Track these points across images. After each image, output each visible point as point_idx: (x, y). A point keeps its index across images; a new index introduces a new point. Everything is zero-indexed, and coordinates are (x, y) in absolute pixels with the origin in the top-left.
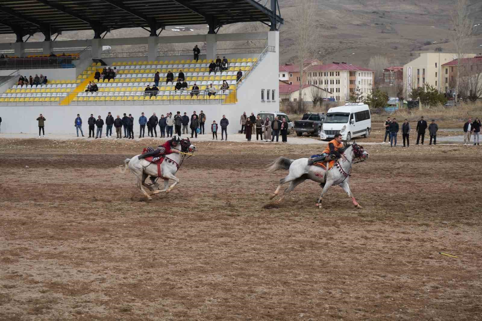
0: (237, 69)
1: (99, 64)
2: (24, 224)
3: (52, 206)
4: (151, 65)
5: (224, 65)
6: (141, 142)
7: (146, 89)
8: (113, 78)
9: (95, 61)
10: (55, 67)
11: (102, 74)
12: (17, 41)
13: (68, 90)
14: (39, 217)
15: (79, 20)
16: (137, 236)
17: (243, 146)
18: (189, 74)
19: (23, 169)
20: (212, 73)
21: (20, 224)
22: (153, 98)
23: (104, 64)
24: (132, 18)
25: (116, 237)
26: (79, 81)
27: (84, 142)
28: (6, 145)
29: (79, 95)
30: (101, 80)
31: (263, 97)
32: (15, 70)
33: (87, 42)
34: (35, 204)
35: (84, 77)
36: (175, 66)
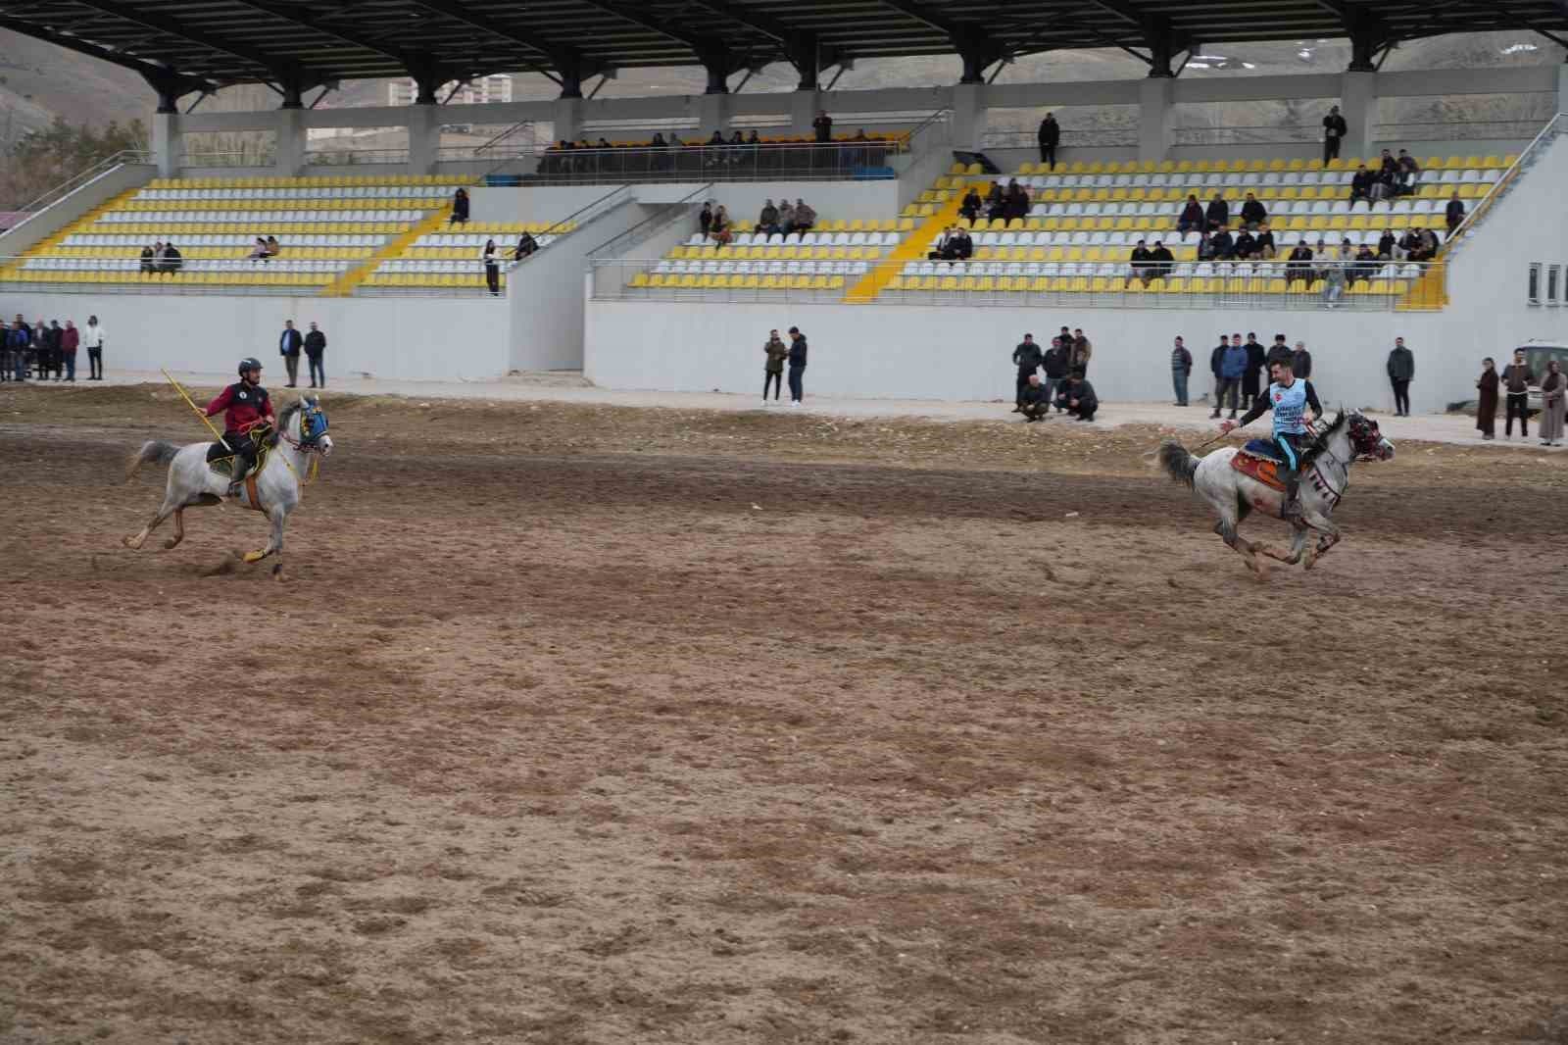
0: (1446, 192)
1: (976, 167)
2: (796, 721)
3: (878, 654)
4: (1151, 174)
5: (1405, 179)
6: (1117, 432)
7: (1136, 255)
8: (1021, 216)
9: (964, 158)
10: (830, 176)
11: (988, 200)
12: (709, 91)
13: (873, 254)
14: (843, 697)
15: (916, 20)
16: (1222, 791)
17: (1474, 459)
18: (1280, 208)
19: (746, 515)
20: (1361, 206)
21: (784, 720)
22: (1156, 284)
23: (990, 168)
24: (1093, 17)
25: (1146, 789)
26: (907, 224)
27: (925, 428)
28: (668, 429)
29: (907, 271)
30: (981, 223)
31: (1533, 292)
32: (703, 185)
33: (938, 96)
34: (818, 647)
35: (927, 210)
36: (1233, 179)
